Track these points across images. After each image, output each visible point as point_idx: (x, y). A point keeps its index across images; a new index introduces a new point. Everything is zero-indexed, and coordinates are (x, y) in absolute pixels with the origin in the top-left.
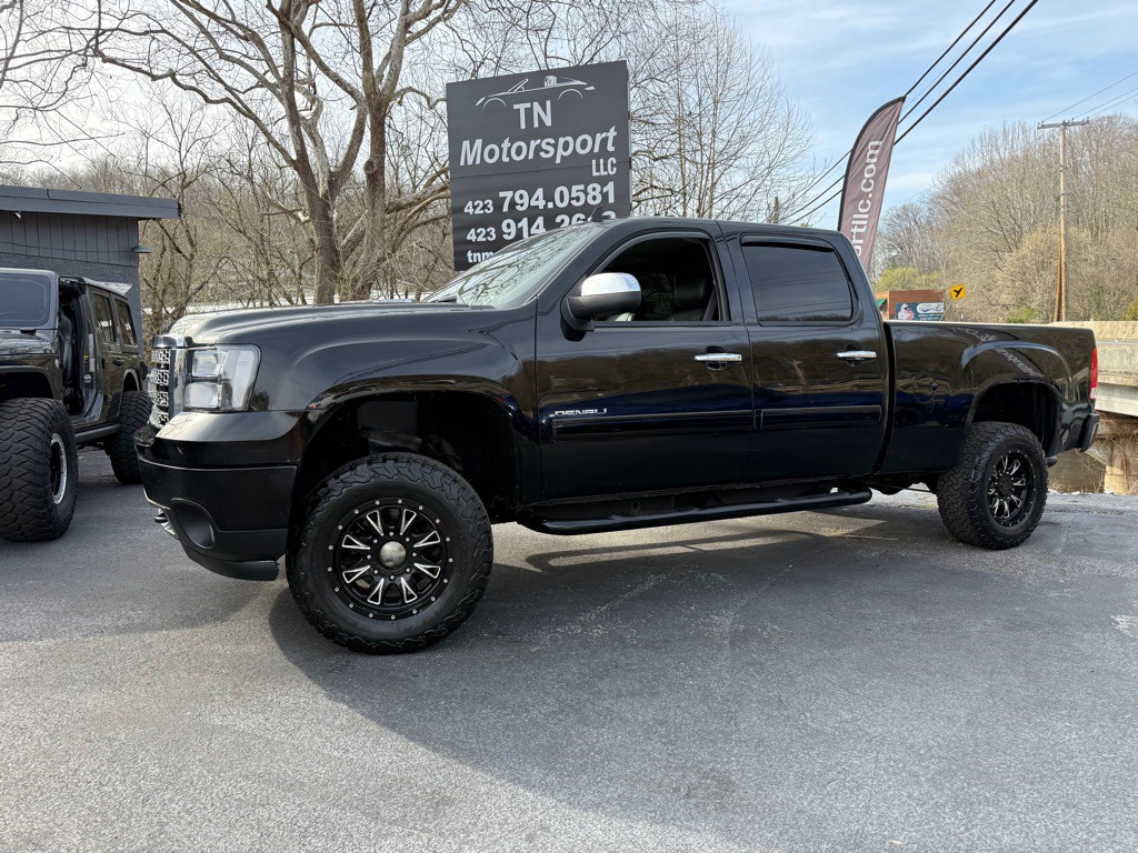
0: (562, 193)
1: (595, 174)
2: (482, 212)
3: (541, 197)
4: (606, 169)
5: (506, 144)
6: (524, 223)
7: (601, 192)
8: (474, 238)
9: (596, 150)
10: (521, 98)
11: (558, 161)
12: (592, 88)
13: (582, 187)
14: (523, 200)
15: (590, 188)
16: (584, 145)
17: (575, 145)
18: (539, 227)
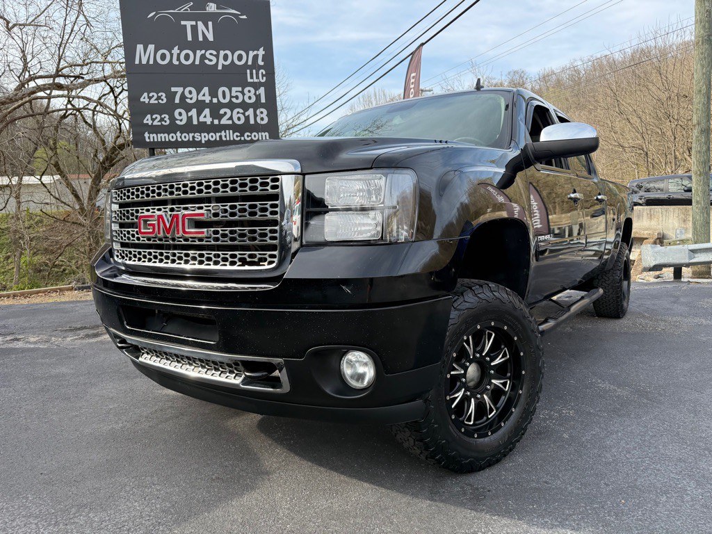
0: (224, 92)
1: (249, 80)
2: (156, 102)
3: (207, 94)
4: (258, 78)
5: (176, 51)
6: (194, 112)
7: (255, 94)
8: (150, 122)
9: (250, 63)
10: (188, 17)
11: (220, 68)
12: (244, 17)
13: (240, 89)
14: (192, 96)
15: (246, 90)
16: (240, 58)
17: (233, 57)
18: (206, 117)
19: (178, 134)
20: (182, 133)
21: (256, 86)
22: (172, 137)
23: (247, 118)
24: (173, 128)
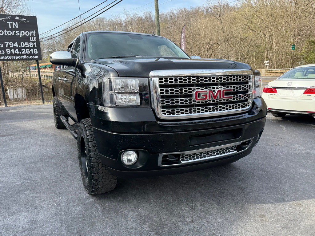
0: (22, 44)
1: (31, 40)
3: (17, 44)
4: (34, 40)
5: (5, 31)
6: (13, 50)
7: (33, 45)
9: (31, 35)
10: (9, 21)
11: (21, 36)
12: (28, 21)
13: (28, 43)
14: (12, 45)
15: (30, 43)
16: (27, 33)
17: (25, 33)
18: (17, 51)
19: (8, 57)
20: (9, 56)
21: (33, 42)
22: (6, 58)
23: (31, 52)
24: (6, 55)
